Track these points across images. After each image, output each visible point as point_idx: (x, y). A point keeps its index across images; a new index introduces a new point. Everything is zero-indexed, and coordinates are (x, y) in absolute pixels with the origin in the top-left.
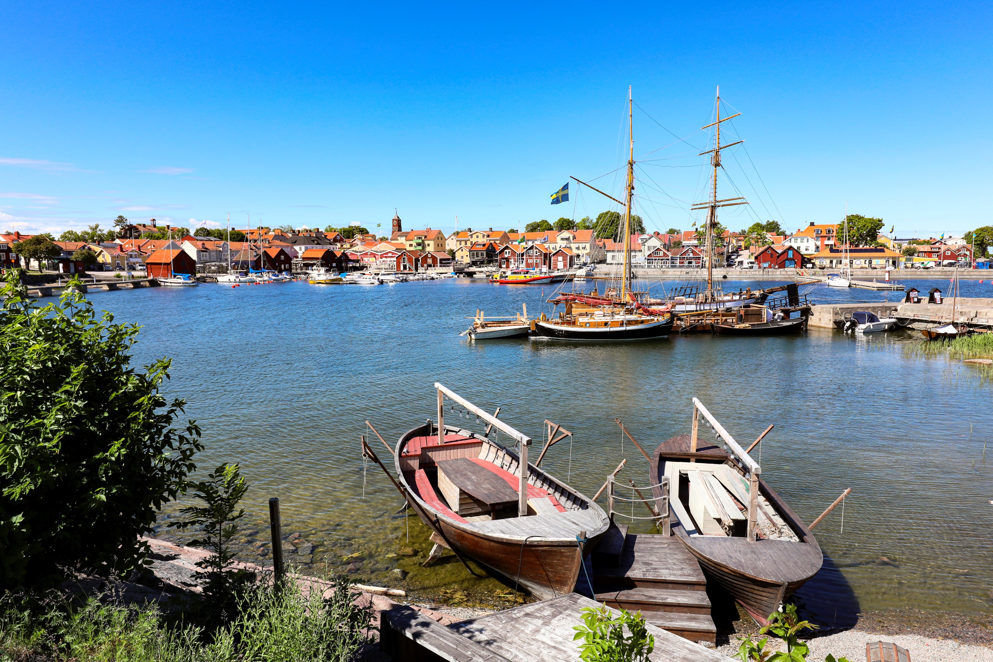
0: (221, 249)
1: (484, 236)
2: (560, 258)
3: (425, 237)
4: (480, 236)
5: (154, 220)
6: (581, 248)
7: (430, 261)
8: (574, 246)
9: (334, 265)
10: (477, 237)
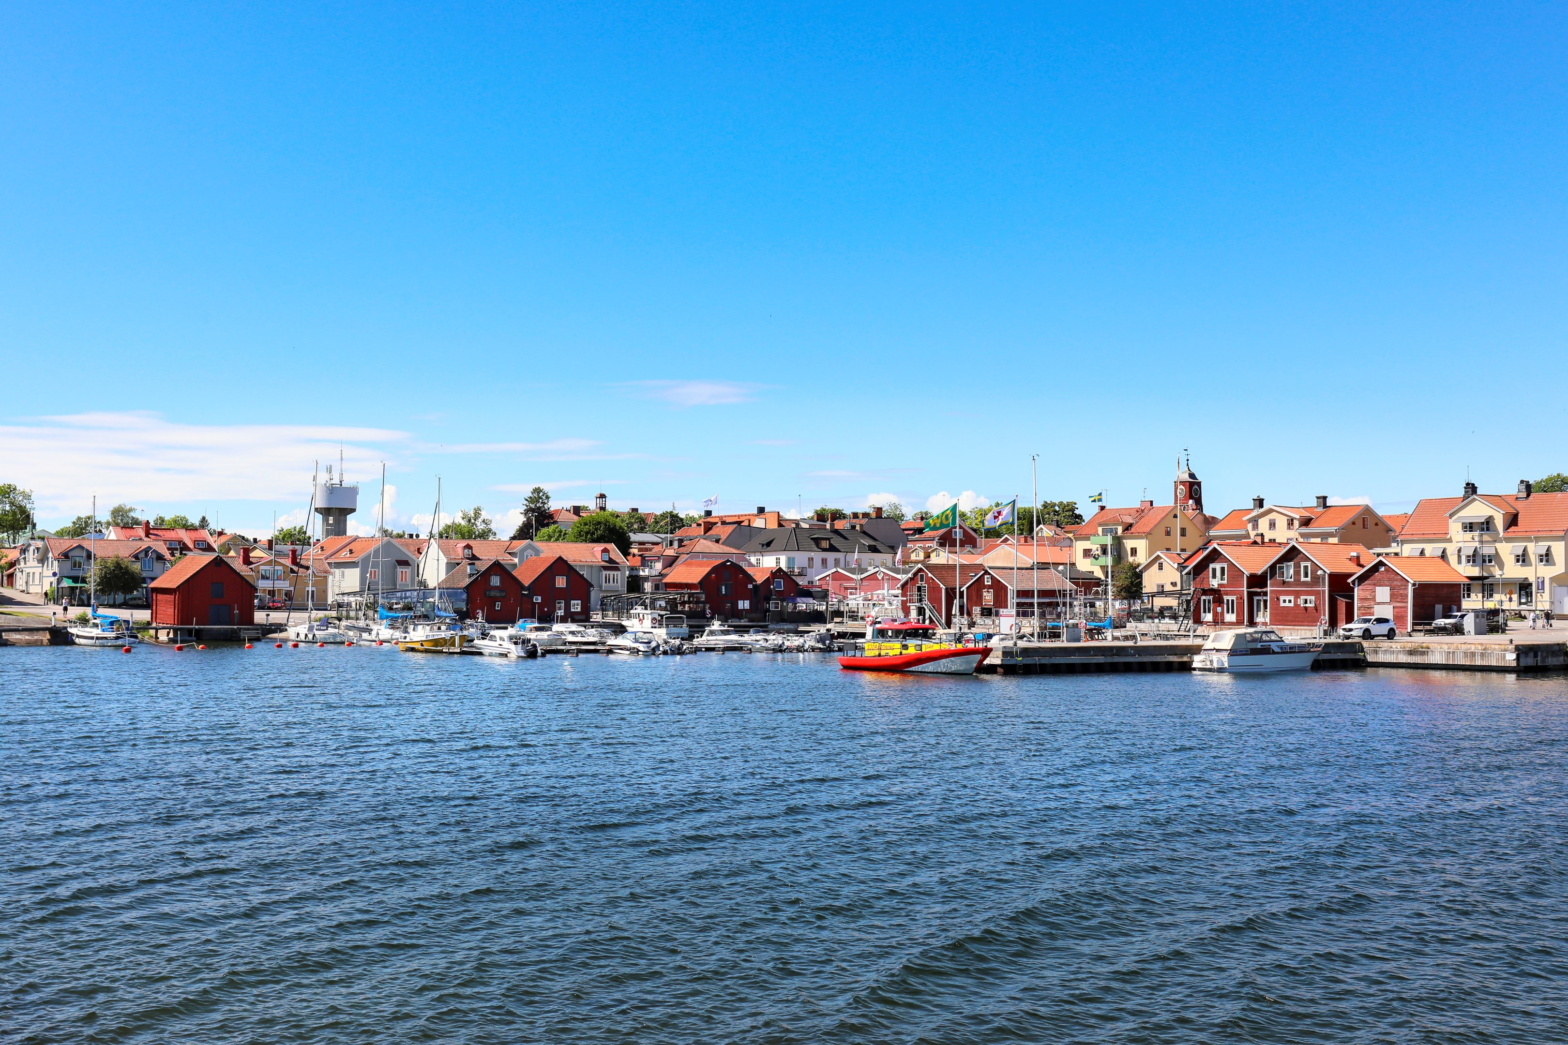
0: (516, 560)
1: (1291, 522)
2: (1383, 593)
3: (1128, 527)
4: (1281, 522)
5: (602, 496)
6: (1533, 558)
7: (988, 597)
8: (1507, 551)
9: (744, 605)
10: (1272, 525)
